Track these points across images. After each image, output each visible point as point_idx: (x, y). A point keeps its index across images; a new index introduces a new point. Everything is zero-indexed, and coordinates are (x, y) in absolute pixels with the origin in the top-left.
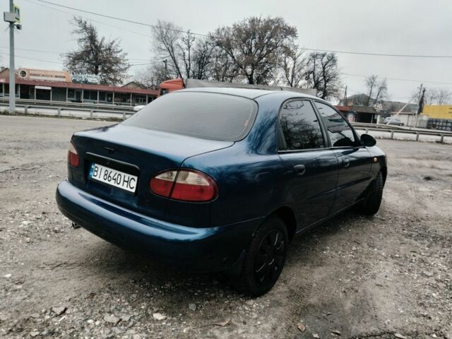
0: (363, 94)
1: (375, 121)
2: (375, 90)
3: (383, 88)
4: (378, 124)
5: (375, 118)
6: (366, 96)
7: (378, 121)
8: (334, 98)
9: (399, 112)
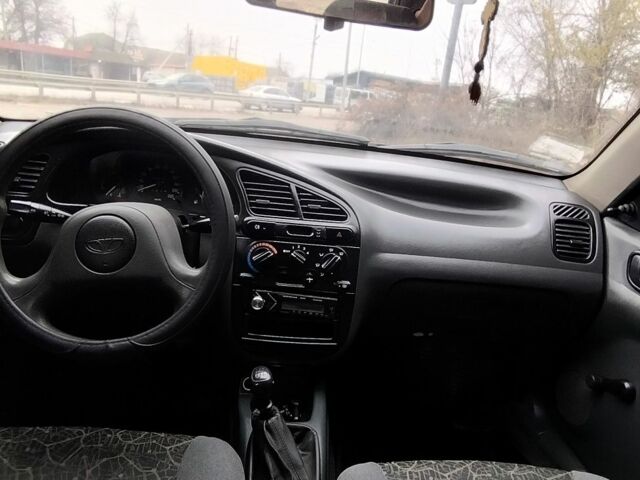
0: (103, 34)
1: (134, 78)
2: (121, 28)
3: (132, 24)
4: (139, 81)
5: (134, 73)
6: (108, 37)
7: (139, 76)
8: (58, 36)
9: (164, 64)
